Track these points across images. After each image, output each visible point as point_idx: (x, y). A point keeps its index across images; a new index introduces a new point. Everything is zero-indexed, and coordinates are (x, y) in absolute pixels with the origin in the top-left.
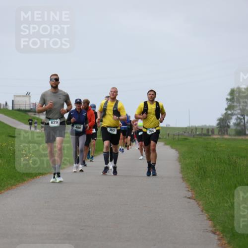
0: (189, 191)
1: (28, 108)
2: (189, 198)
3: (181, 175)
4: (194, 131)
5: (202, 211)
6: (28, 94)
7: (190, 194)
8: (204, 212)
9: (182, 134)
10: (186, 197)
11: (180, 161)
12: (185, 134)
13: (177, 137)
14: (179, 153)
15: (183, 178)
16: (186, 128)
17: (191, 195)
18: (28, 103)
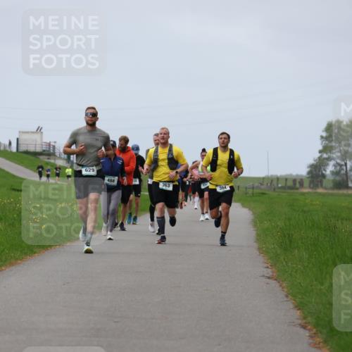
0: (268, 267)
1: (39, 149)
2: (269, 278)
3: (256, 245)
4: (275, 182)
5: (287, 296)
6: (39, 130)
7: (269, 272)
8: (290, 297)
9: (257, 187)
10: (263, 276)
11: (255, 226)
12: (262, 187)
13: (250, 191)
14: (254, 214)
15: (259, 249)
16: (264, 178)
17: (271, 274)
18: (39, 142)
